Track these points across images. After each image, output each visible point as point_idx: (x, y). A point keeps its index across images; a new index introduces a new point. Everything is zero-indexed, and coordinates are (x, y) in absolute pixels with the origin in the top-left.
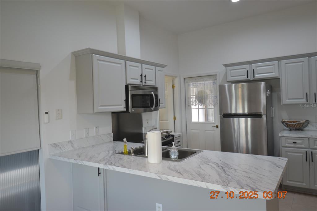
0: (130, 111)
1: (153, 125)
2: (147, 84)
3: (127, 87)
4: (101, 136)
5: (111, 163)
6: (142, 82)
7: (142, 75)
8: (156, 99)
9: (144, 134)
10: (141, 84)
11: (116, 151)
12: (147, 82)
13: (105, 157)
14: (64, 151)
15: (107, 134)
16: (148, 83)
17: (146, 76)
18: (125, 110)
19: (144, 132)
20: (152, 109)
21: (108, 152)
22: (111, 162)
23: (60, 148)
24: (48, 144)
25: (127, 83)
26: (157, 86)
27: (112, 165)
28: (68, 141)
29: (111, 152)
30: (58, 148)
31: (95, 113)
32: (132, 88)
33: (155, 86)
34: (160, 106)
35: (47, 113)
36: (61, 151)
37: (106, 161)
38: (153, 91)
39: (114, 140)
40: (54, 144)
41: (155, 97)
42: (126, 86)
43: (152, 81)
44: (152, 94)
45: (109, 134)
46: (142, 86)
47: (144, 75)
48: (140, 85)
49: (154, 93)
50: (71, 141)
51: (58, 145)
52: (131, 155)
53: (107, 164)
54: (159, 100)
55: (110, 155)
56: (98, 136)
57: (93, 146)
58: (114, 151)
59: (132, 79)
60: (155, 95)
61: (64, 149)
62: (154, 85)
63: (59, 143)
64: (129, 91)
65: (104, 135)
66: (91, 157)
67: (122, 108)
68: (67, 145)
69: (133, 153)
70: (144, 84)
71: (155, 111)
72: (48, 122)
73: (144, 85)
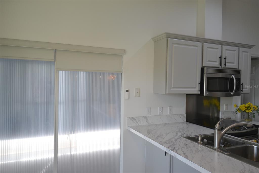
0: (204, 95)
1: (232, 111)
2: (227, 67)
3: (202, 70)
4: (174, 116)
5: (174, 148)
6: (221, 64)
7: (221, 57)
8: (236, 83)
9: (222, 119)
10: (220, 66)
11: (184, 134)
12: (227, 64)
13: (171, 139)
14: (140, 125)
15: (180, 114)
16: (229, 65)
17: (226, 58)
18: (199, 93)
19: (221, 117)
20: (232, 93)
21: (176, 134)
22: (175, 146)
23: (137, 121)
24: (128, 117)
25: (203, 66)
26: (240, 69)
27: (175, 150)
28: (144, 117)
29: (179, 134)
30: (135, 121)
31: (168, 94)
32: (208, 71)
33: (238, 69)
34: (242, 91)
35: (127, 91)
36: (137, 124)
37: (170, 145)
38: (234, 75)
39: (186, 121)
40: (132, 118)
41: (236, 81)
42: (201, 68)
43: (234, 63)
44: (232, 77)
45: (182, 115)
46: (220, 68)
47: (224, 57)
48: (218, 67)
49: (235, 77)
50: (146, 117)
51: (135, 119)
52: (198, 143)
53: (170, 148)
54: (242, 85)
55: (176, 137)
56: (171, 115)
57: (165, 124)
58: (183, 134)
59: (209, 61)
60: (236, 78)
61: (140, 123)
62: (237, 67)
63: (136, 117)
64: (205, 74)
65: (177, 115)
66: (158, 136)
67: (196, 91)
68: (142, 120)
69: (201, 141)
70: (223, 66)
71: (235, 96)
72: (128, 98)
73: (223, 68)
